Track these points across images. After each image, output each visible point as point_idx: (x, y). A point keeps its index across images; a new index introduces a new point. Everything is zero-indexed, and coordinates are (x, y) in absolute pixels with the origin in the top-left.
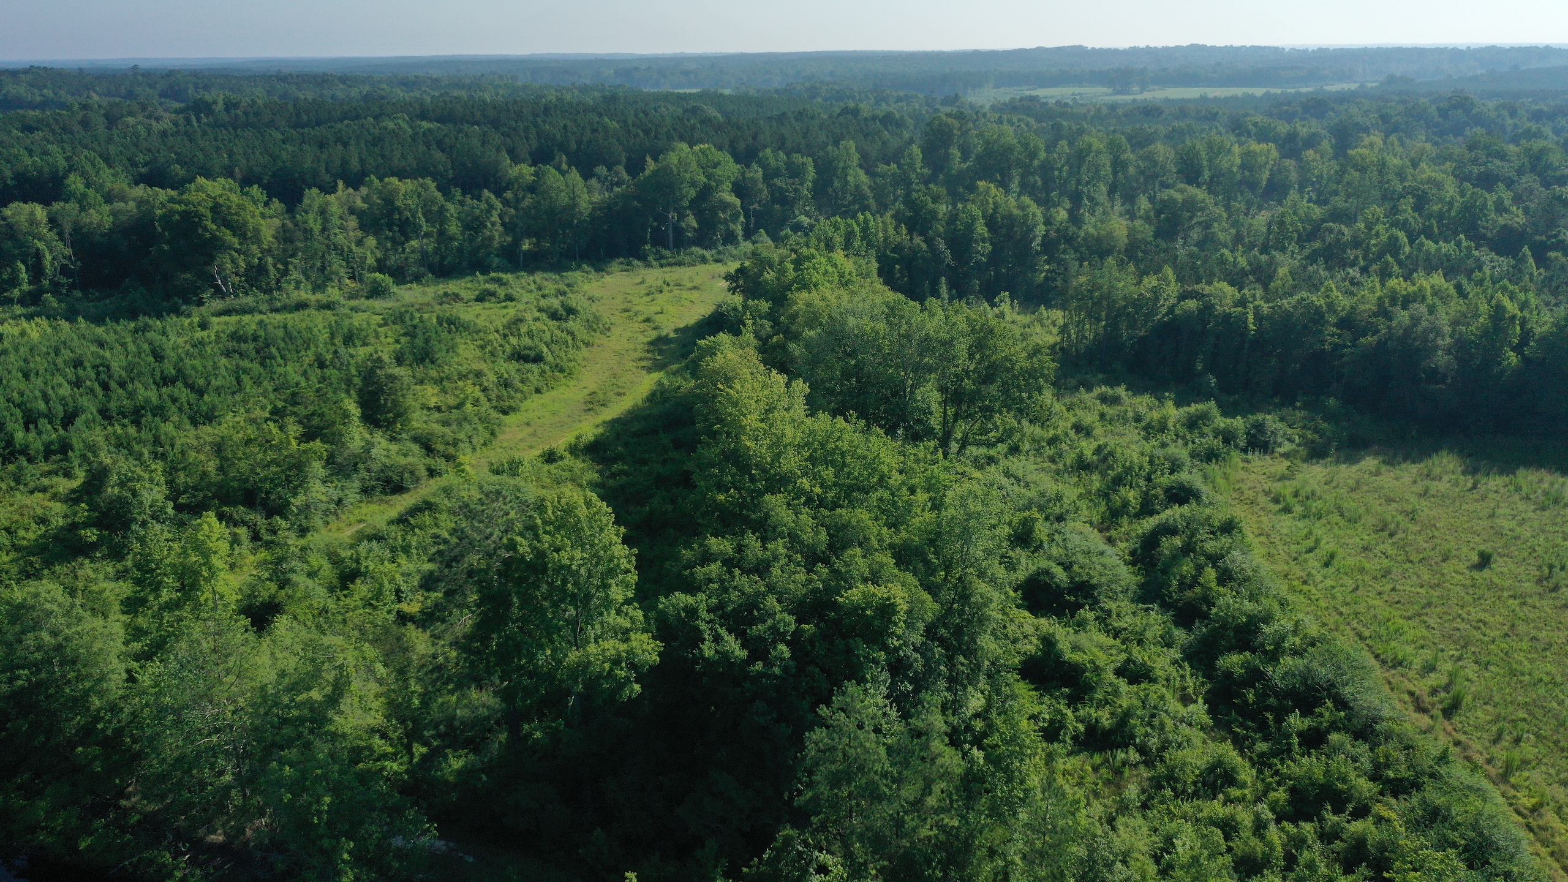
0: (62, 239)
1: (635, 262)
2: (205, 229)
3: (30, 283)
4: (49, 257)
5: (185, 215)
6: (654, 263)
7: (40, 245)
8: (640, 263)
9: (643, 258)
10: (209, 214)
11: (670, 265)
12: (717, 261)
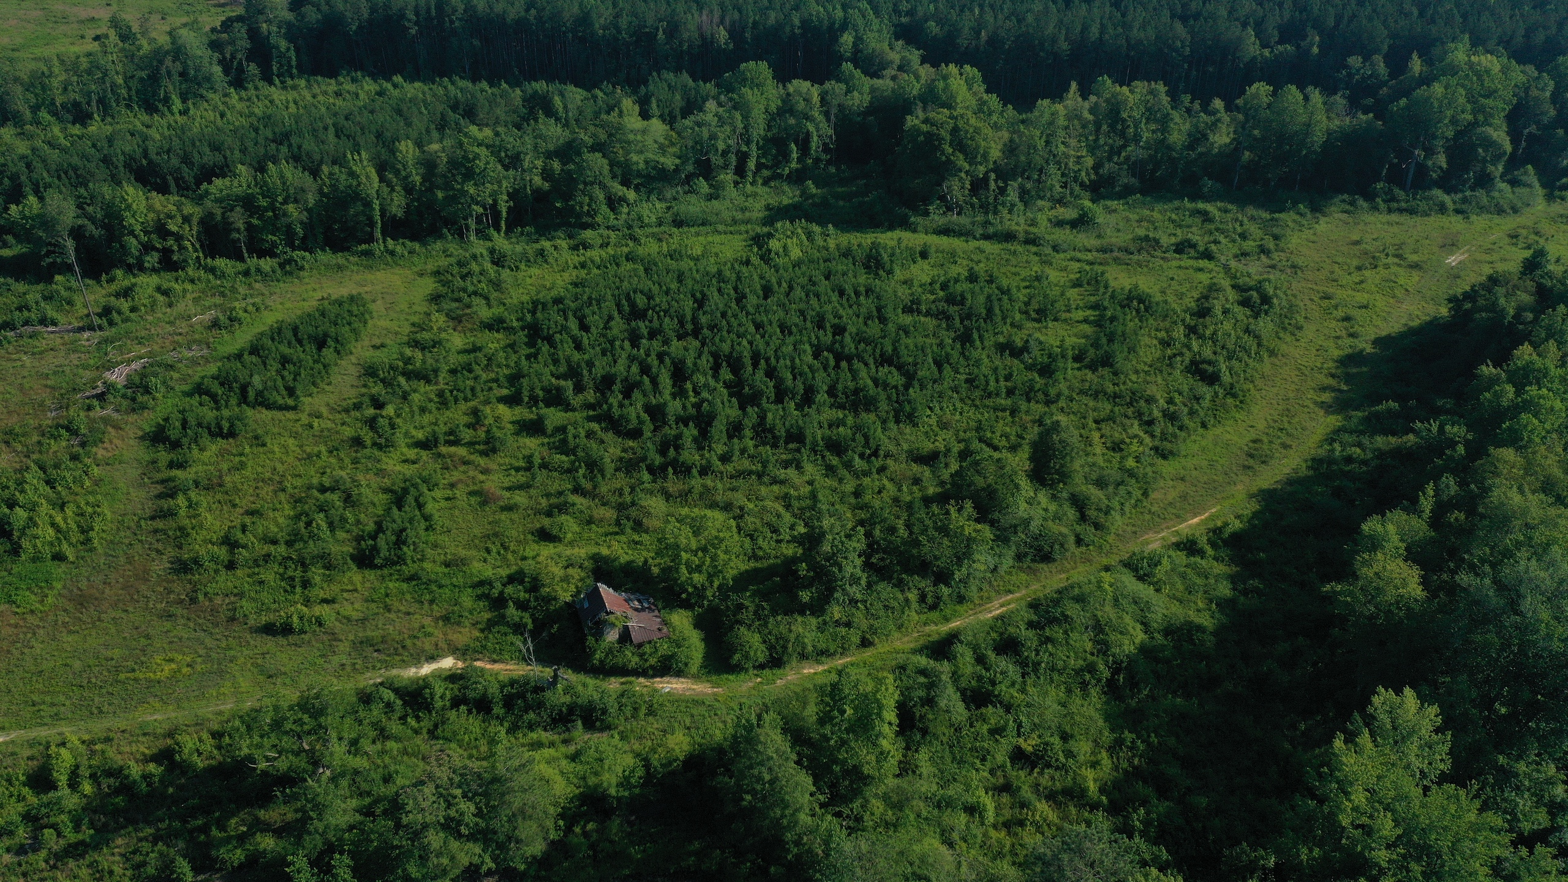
0: (828, 120)
1: (1361, 202)
2: (943, 153)
3: (799, 160)
4: (815, 138)
5: (929, 135)
6: (1382, 206)
7: (811, 127)
8: (1365, 205)
9: (1370, 197)
10: (948, 138)
11: (1401, 211)
12: (1458, 212)
